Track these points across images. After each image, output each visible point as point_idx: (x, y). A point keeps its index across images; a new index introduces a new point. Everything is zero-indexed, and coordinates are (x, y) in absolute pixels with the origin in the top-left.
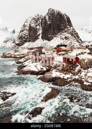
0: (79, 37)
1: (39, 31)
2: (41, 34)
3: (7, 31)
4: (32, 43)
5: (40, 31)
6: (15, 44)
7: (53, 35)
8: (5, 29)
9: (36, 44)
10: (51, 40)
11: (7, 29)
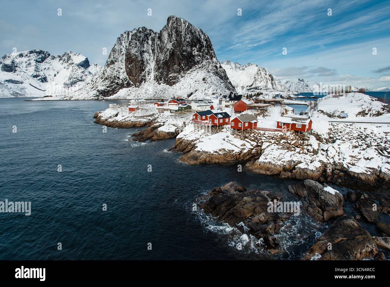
0: (228, 79)
1: (148, 65)
2: (153, 70)
3: (70, 62)
4: (135, 89)
5: (151, 63)
6: (98, 91)
7: (179, 72)
8: (66, 58)
9: (144, 91)
10: (174, 83)
11: (69, 58)
